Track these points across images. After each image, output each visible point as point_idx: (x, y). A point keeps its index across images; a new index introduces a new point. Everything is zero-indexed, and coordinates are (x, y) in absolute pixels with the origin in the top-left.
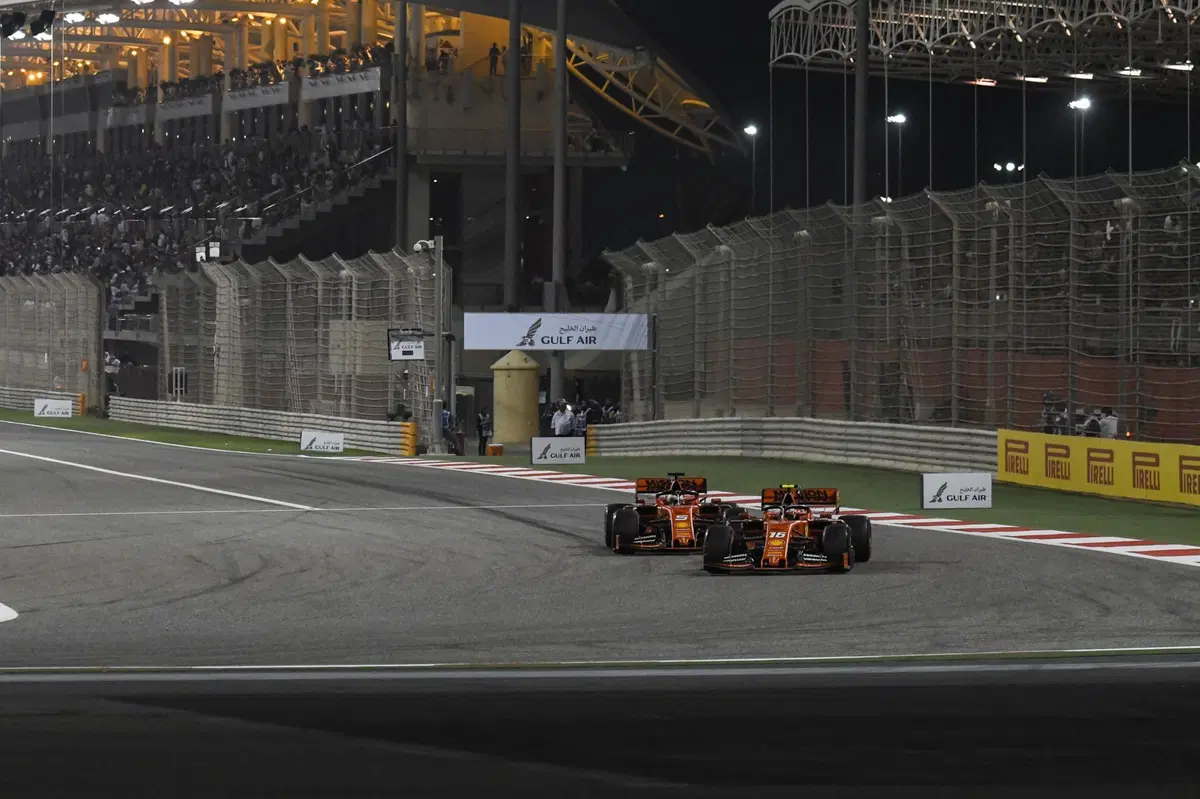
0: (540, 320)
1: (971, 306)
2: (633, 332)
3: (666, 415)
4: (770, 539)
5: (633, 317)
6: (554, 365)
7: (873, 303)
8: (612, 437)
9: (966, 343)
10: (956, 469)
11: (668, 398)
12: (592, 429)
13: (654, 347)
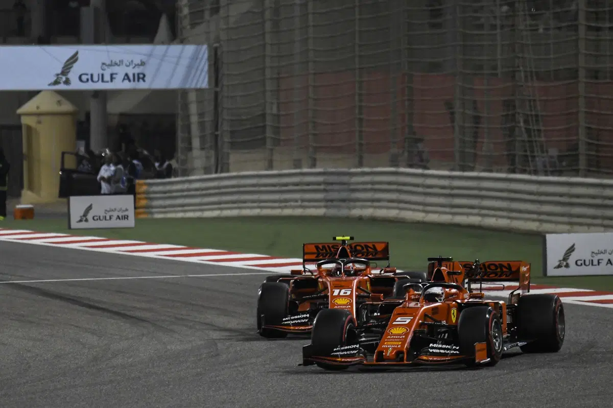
0: (77, 53)
1: (598, 29)
2: (190, 68)
3: (231, 167)
4: (334, 297)
5: (190, 49)
6: (93, 107)
7: (481, 27)
8: (167, 194)
9: (595, 74)
10: (586, 228)
11: (234, 145)
12: (142, 185)
13: (217, 84)
